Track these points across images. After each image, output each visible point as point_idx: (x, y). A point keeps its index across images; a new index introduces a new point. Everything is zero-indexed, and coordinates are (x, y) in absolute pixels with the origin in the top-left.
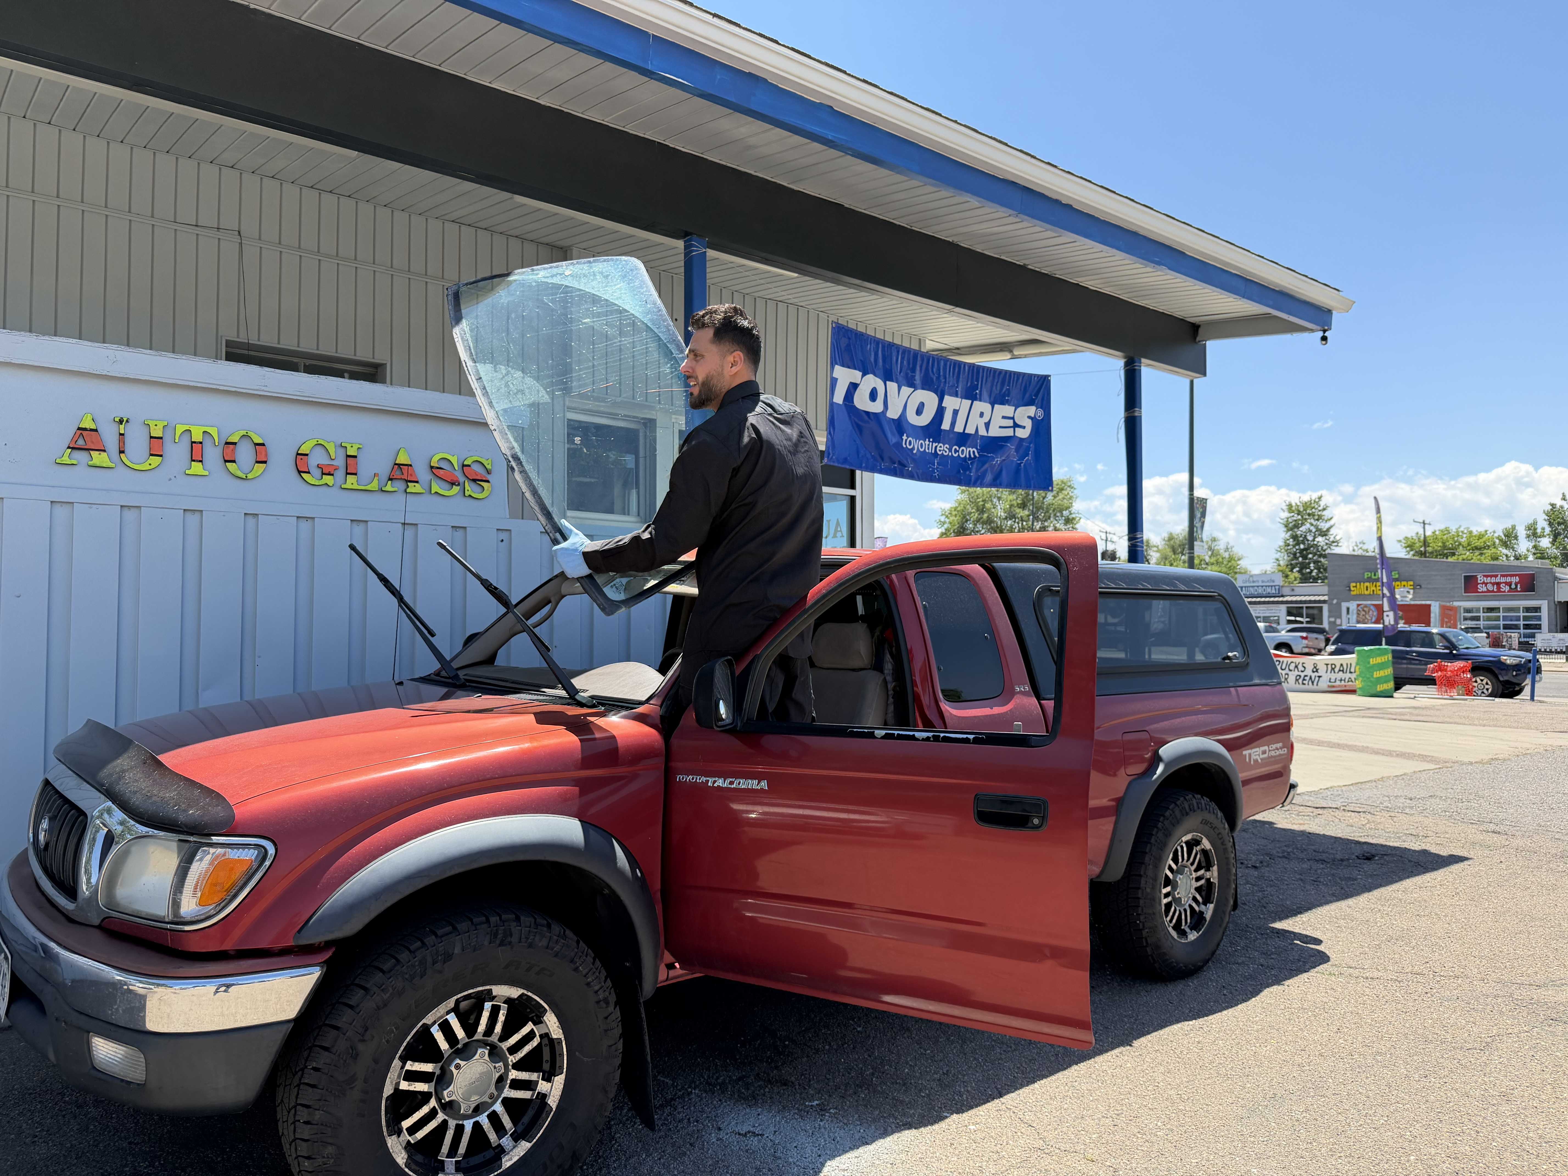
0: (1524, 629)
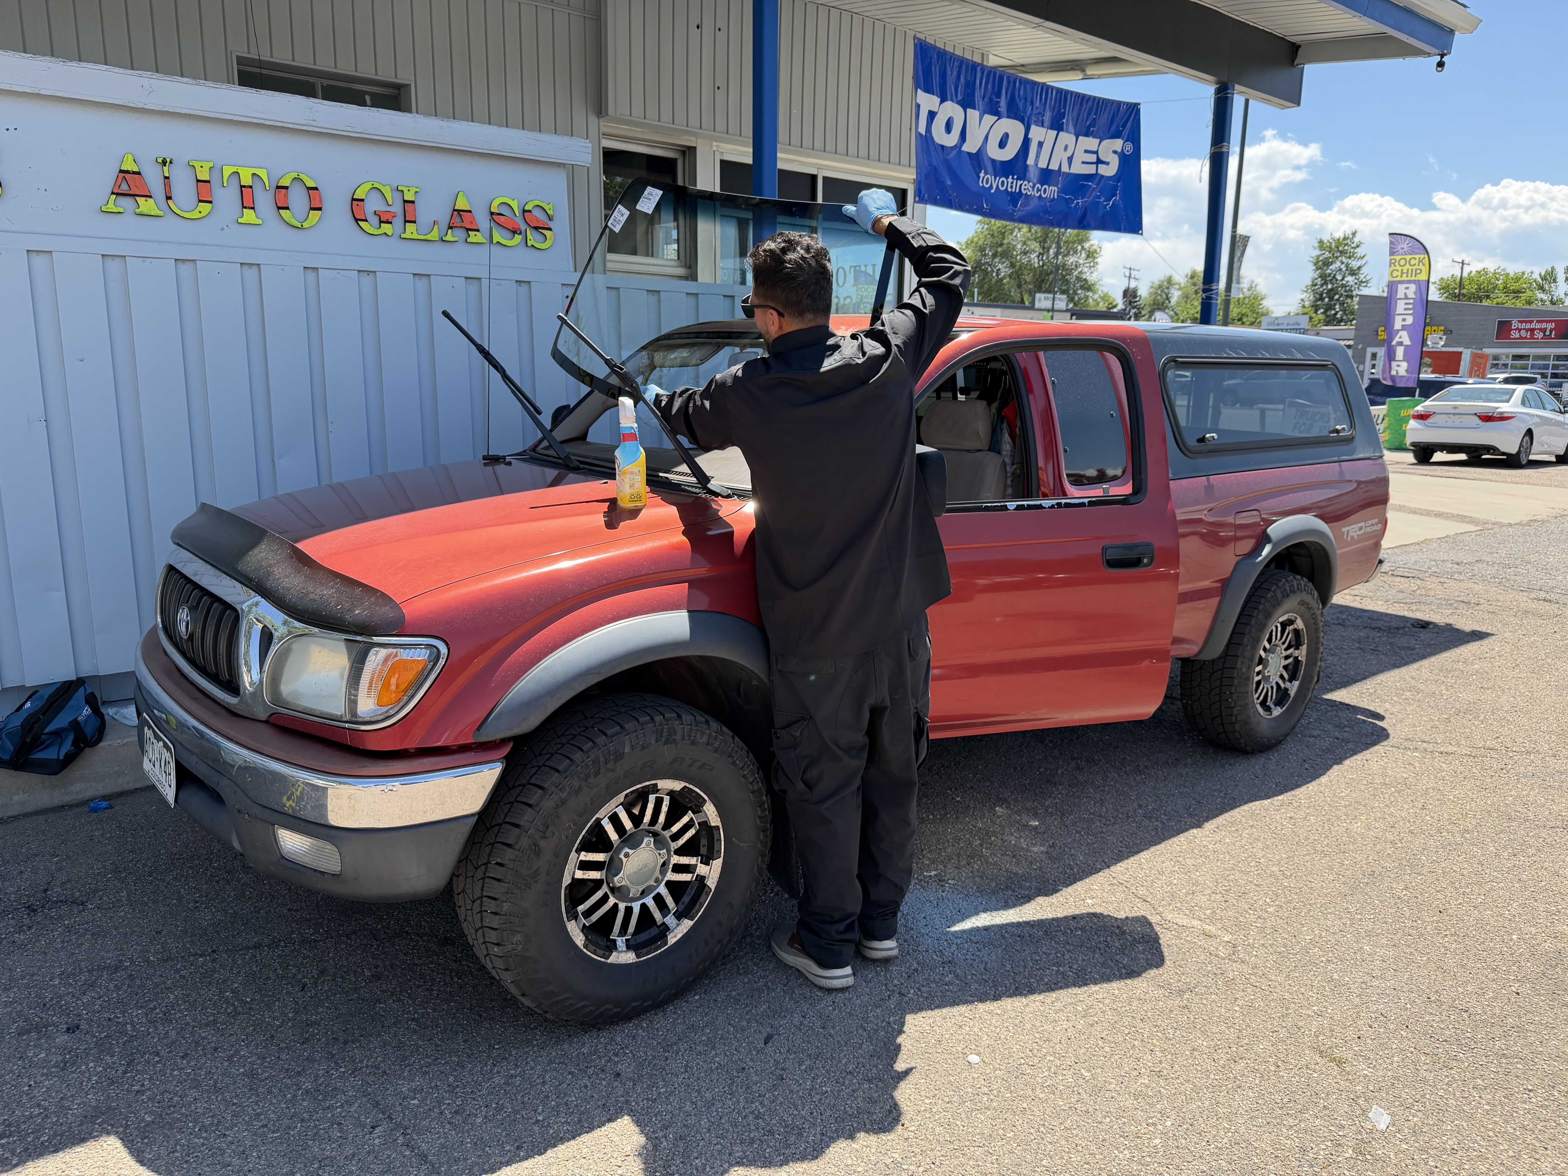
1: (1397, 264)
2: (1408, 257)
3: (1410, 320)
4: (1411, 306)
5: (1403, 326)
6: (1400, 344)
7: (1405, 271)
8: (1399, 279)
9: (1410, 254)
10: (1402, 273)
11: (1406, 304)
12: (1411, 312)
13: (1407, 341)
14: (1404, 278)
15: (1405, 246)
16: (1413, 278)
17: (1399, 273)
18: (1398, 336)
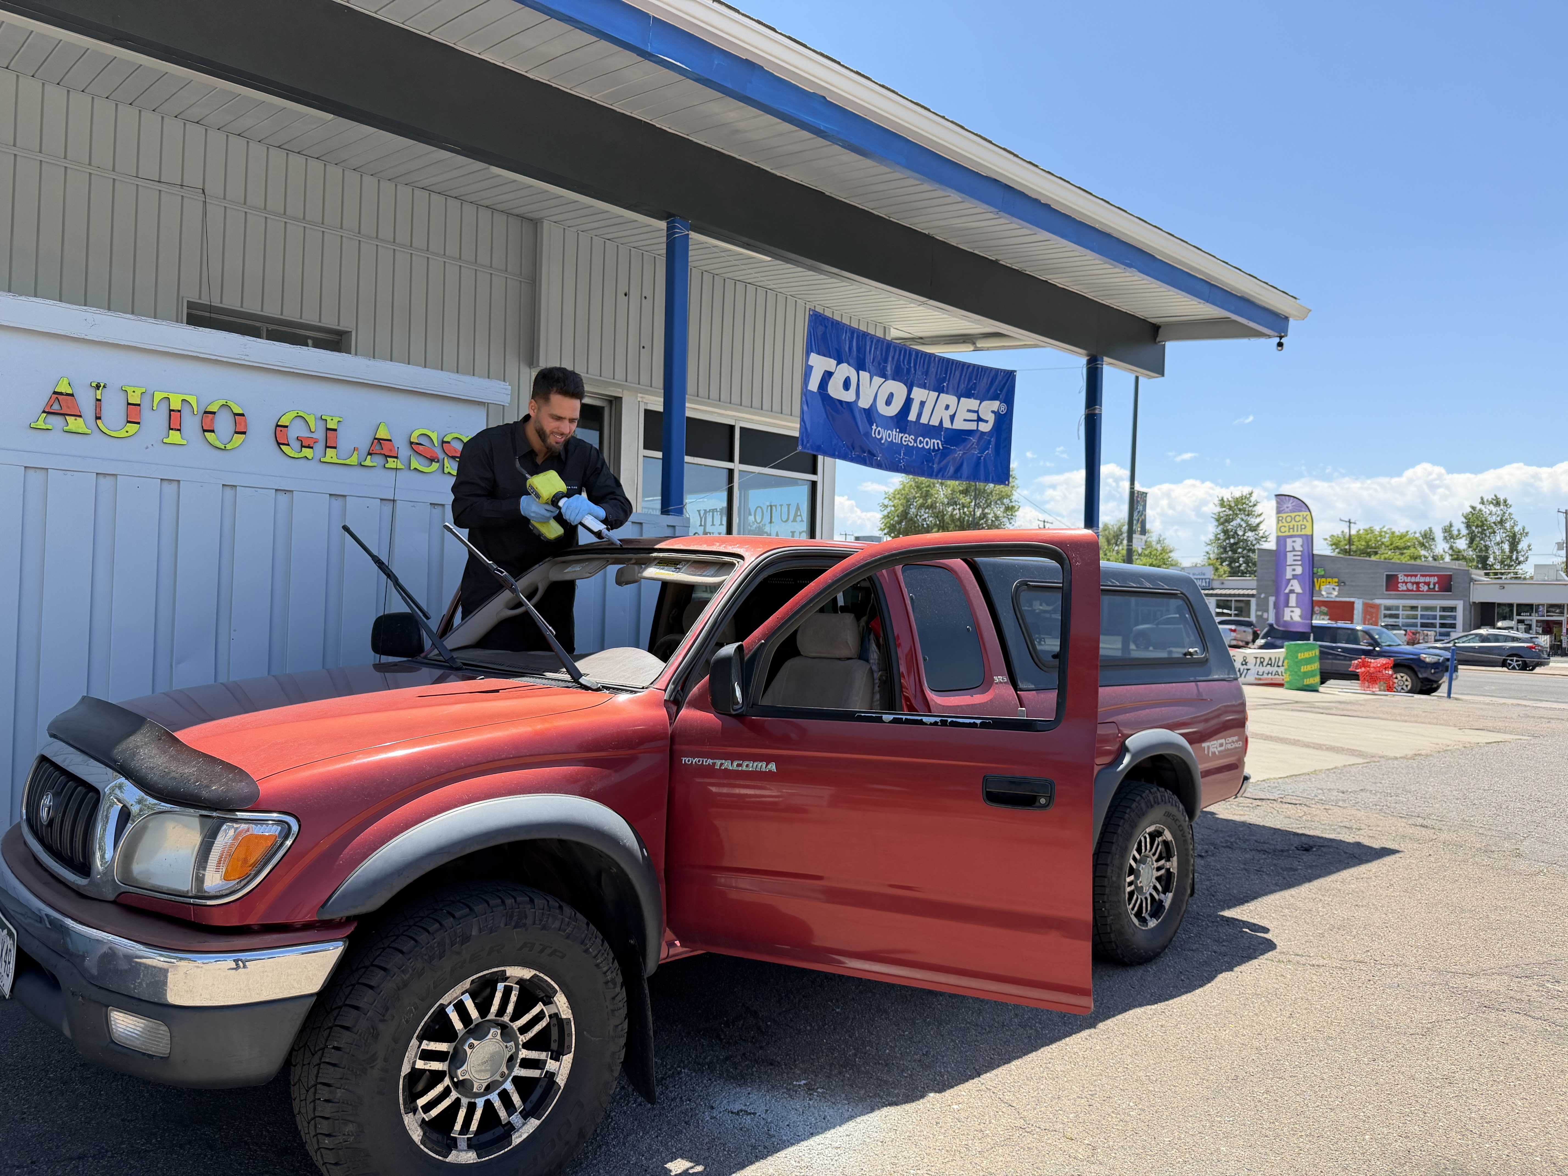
0: (1440, 627)
1: (1284, 521)
2: (1293, 515)
3: (1299, 570)
4: (1299, 558)
5: (1293, 575)
6: (1292, 591)
7: (1291, 527)
8: (1287, 534)
9: (1294, 512)
10: (1289, 529)
11: (1295, 555)
12: (1300, 563)
13: (1298, 589)
14: (1291, 533)
15: (1290, 505)
16: (1299, 533)
17: (1287, 529)
18: (1290, 585)
